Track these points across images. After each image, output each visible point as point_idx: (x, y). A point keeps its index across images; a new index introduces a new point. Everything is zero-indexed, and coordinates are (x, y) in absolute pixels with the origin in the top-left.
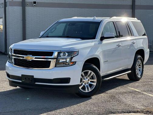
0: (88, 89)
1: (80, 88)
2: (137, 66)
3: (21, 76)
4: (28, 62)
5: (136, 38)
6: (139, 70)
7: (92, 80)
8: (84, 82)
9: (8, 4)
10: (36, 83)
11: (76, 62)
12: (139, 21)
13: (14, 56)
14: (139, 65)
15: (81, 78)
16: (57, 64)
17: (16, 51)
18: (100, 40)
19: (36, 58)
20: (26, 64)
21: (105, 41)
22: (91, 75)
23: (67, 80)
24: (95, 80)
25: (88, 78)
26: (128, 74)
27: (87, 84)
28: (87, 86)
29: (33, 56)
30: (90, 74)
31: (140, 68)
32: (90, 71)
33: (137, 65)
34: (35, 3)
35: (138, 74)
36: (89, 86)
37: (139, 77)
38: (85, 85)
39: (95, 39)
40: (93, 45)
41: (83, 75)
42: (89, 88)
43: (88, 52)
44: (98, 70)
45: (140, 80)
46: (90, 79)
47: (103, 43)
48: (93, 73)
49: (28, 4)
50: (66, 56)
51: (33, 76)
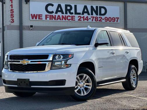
0: (83, 92)
1: (76, 91)
2: (132, 76)
3: (17, 80)
4: (23, 67)
5: (130, 48)
6: (134, 80)
7: (88, 84)
8: (79, 85)
9: (6, 28)
10: (32, 87)
11: (71, 64)
12: (132, 33)
13: (10, 61)
14: (134, 75)
15: (76, 81)
16: (53, 67)
17: (12, 57)
18: (94, 47)
19: (31, 62)
20: (21, 68)
21: (99, 48)
22: (86, 79)
23: (63, 82)
24: (91, 84)
25: (84, 82)
26: (123, 83)
27: (82, 88)
28: (82, 89)
29: (28, 59)
30: (85, 77)
31: (134, 78)
32: (85, 75)
33: (131, 74)
34: (31, 26)
35: (132, 83)
36: (84, 90)
37: (134, 86)
38: (81, 89)
39: (89, 45)
40: (88, 50)
41: (79, 78)
42: (85, 91)
43: (83, 56)
44: (93, 74)
45: (135, 90)
46: (86, 83)
47: (97, 49)
48: (88, 77)
49: (25, 28)
50: (61, 59)
51: (29, 79)
